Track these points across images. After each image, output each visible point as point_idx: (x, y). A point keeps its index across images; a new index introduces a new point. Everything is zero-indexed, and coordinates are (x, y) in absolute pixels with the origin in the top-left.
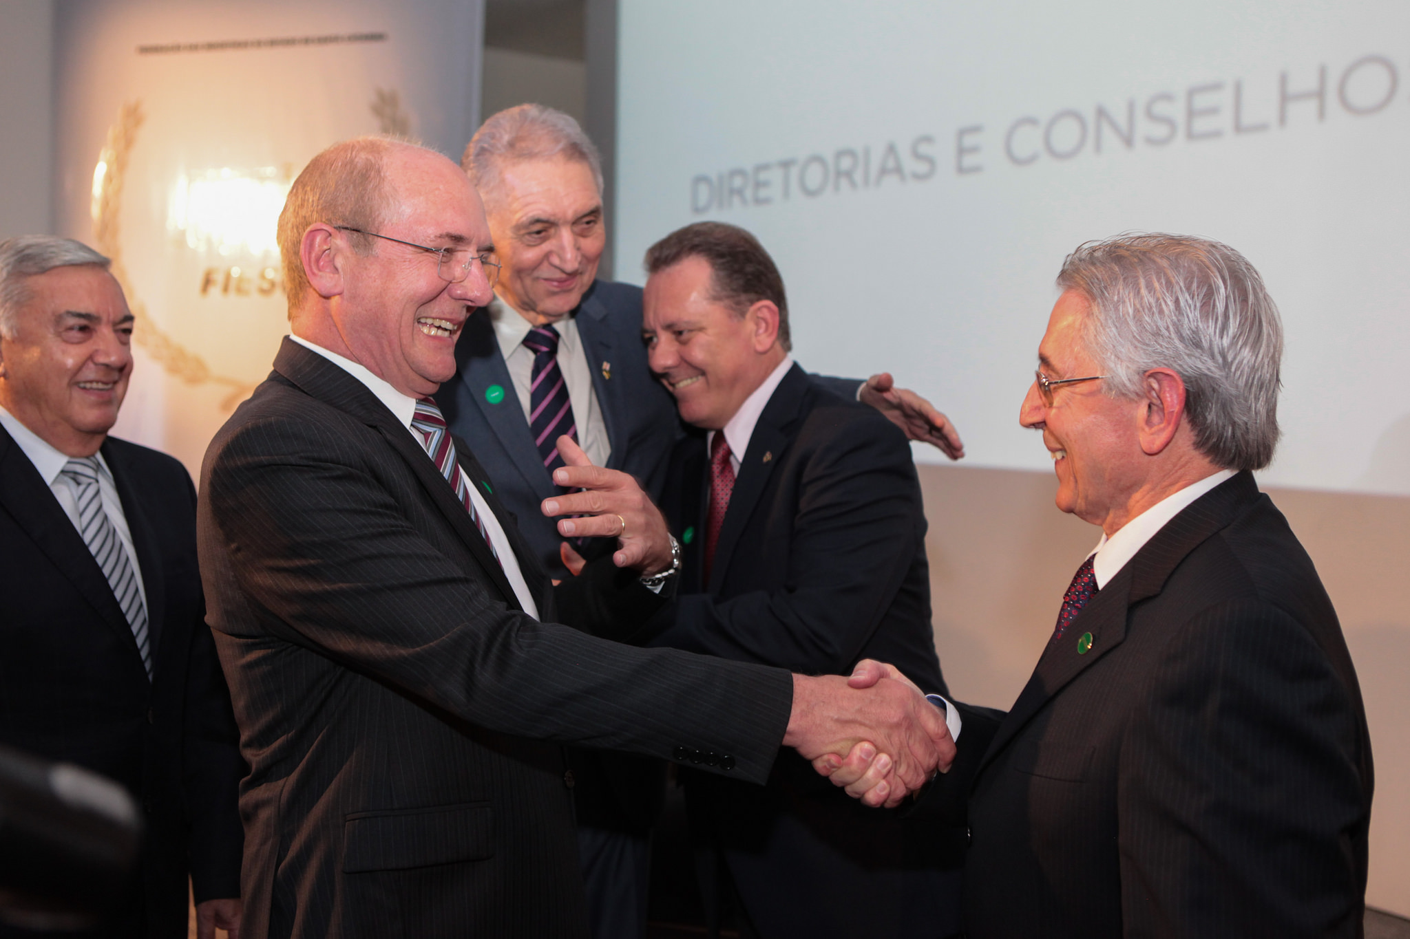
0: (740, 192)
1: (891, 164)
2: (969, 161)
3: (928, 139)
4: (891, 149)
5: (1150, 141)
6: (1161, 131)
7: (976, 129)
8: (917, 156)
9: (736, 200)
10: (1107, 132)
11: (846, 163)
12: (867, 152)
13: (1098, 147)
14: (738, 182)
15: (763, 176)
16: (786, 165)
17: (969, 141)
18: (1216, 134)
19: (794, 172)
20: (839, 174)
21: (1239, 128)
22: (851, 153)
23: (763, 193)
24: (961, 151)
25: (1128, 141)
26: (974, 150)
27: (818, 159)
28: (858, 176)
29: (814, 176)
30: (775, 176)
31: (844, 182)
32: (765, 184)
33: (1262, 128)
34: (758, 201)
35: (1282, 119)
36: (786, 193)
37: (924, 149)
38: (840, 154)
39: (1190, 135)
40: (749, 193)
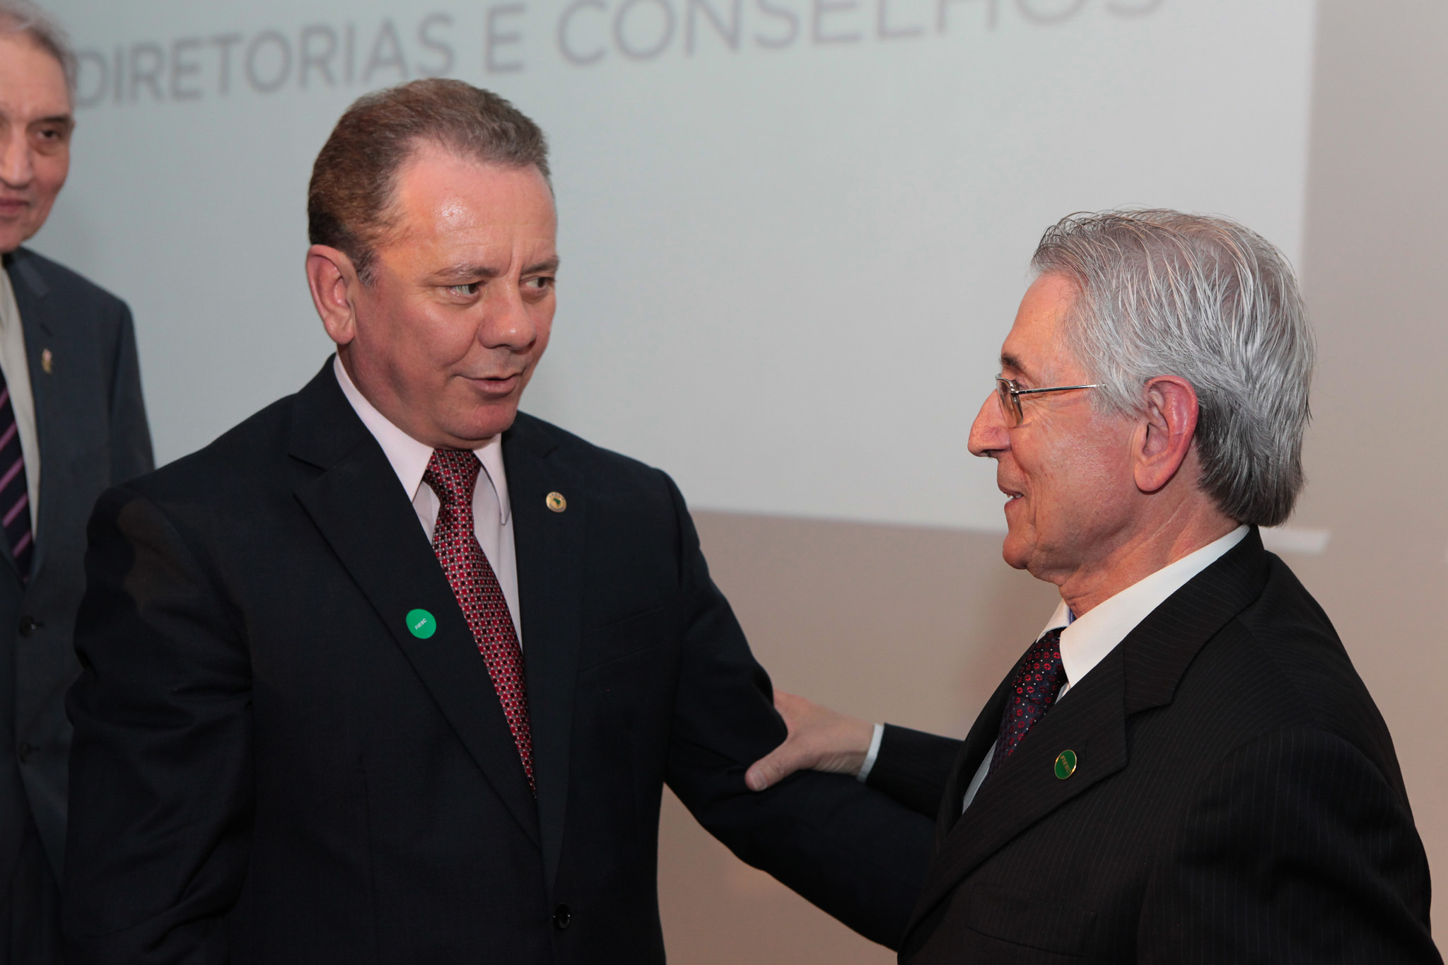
0: (151, 79)
1: (387, 51)
2: (504, 54)
3: (444, 19)
4: (388, 29)
5: (764, 42)
6: (777, 28)
7: (517, 9)
8: (425, 41)
9: (144, 90)
10: (703, 24)
11: (318, 45)
12: (351, 32)
13: (690, 47)
14: (147, 63)
15: (188, 57)
16: (225, 41)
17: (505, 25)
18: (852, 38)
19: (238, 54)
20: (307, 61)
21: (883, 32)
22: (325, 30)
23: (187, 82)
24: (493, 40)
25: (732, 39)
26: (513, 38)
27: (273, 36)
28: (337, 66)
29: (269, 62)
30: (208, 58)
31: (315, 74)
32: (193, 69)
33: (914, 32)
34: (179, 94)
35: (941, 24)
36: (224, 86)
37: (437, 32)
38: (309, 32)
39: (818, 38)
40: (164, 82)
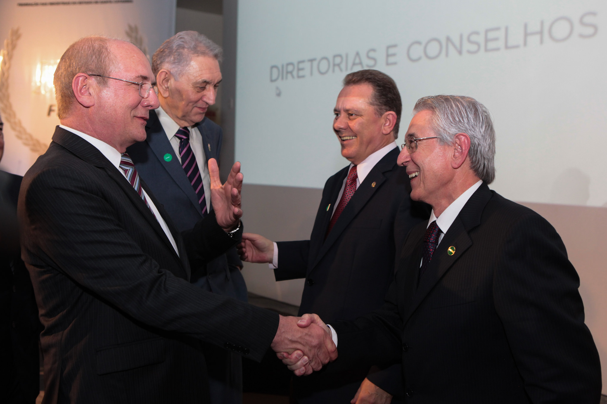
0: (291, 73)
1: (357, 61)
2: (391, 60)
3: (374, 50)
4: (358, 54)
5: (469, 52)
6: (474, 48)
7: (395, 46)
8: (369, 57)
9: (289, 76)
10: (451, 47)
11: (338, 60)
12: (347, 55)
13: (447, 55)
14: (290, 68)
15: (301, 66)
16: (312, 61)
17: (391, 51)
18: (497, 49)
19: (315, 64)
20: (334, 65)
21: (507, 47)
22: (340, 56)
23: (301, 73)
24: (388, 56)
25: (460, 52)
26: (394, 55)
27: (325, 58)
28: (343, 66)
29: (324, 66)
30: (307, 65)
31: (337, 68)
32: (302, 69)
33: (517, 47)
34: (299, 77)
35: (525, 44)
36: (311, 74)
37: (372, 54)
38: (335, 56)
39: (486, 50)
40: (295, 73)
